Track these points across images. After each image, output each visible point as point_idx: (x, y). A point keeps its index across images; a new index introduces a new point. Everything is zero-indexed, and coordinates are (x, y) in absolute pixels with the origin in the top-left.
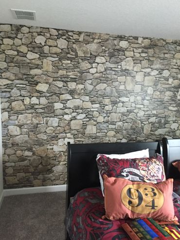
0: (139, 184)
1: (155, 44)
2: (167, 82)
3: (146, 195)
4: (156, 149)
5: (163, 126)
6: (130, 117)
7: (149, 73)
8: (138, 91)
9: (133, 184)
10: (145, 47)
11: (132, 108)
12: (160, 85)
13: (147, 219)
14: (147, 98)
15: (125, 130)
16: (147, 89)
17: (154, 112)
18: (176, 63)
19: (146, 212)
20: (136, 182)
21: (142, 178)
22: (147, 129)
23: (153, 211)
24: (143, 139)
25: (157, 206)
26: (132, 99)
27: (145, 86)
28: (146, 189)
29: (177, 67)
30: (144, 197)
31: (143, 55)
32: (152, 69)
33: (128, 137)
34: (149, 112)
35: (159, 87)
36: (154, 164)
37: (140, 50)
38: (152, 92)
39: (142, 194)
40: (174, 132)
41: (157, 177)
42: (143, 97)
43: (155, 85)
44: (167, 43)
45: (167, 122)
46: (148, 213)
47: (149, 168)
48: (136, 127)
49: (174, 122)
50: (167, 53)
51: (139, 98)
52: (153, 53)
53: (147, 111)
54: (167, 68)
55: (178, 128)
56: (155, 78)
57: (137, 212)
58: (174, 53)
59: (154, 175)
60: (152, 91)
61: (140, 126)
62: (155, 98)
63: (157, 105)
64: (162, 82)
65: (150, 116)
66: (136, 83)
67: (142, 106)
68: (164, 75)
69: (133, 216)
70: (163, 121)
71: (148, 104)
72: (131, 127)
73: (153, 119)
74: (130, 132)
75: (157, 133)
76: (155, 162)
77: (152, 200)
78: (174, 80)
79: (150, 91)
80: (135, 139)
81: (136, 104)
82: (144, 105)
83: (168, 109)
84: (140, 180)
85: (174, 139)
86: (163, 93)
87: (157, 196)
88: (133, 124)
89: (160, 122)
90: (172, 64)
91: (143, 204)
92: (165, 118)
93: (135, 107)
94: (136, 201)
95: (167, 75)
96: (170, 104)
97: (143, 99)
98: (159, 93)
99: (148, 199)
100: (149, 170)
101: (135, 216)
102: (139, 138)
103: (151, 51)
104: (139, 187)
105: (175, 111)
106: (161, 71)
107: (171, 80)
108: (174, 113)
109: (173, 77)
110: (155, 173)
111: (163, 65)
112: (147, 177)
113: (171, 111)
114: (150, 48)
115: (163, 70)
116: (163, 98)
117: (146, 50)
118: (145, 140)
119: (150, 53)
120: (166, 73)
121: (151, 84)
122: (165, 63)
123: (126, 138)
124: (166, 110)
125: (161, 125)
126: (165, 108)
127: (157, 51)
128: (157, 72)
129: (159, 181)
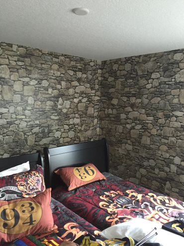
0: (16, 202)
1: (31, 53)
2: (47, 92)
3: (24, 211)
4: (37, 160)
5: (47, 136)
6: (10, 129)
7: (27, 83)
8: (18, 101)
9: (9, 204)
10: (20, 56)
11: (12, 120)
12: (40, 95)
13: (26, 237)
14: (29, 108)
15: (6, 144)
16: (28, 99)
17: (37, 122)
18: (54, 74)
19: (24, 230)
20: (13, 201)
21: (20, 195)
22: (31, 140)
23: (31, 226)
24: (28, 151)
25: (35, 221)
26: (12, 109)
27: (25, 96)
28: (23, 206)
29: (55, 78)
30: (21, 214)
31: (20, 63)
32: (30, 78)
33: (10, 151)
34: (32, 123)
35: (39, 96)
36: (33, 176)
37: (16, 58)
38: (33, 103)
39: (19, 212)
40: (58, 140)
41: (37, 189)
42: (24, 107)
43: (36, 94)
44: (43, 54)
45: (50, 131)
46: (26, 230)
47: (28, 182)
48: (19, 139)
49: (57, 131)
50: (44, 64)
51: (19, 108)
52: (29, 62)
53: (30, 121)
54: (45, 78)
55: (61, 136)
56: (34, 88)
57: (14, 233)
58: (50, 63)
59: (33, 188)
60: (33, 101)
61: (23, 138)
62: (36, 108)
63: (39, 115)
64: (42, 92)
65: (33, 127)
66: (15, 92)
67: (23, 117)
68: (43, 85)
69: (10, 239)
70: (46, 131)
71: (30, 115)
72: (13, 140)
73: (36, 130)
74: (13, 145)
75: (41, 143)
76: (34, 174)
77: (29, 215)
78: (53, 90)
79: (31, 100)
80: (18, 152)
81: (16, 115)
82: (26, 116)
83: (50, 118)
84: (18, 198)
85: (58, 147)
86: (44, 102)
87: (34, 210)
88: (15, 137)
89: (43, 132)
90: (50, 74)
91: (20, 222)
92: (48, 127)
93: (16, 118)
94: (12, 221)
95: (46, 85)
96: (52, 113)
97: (24, 110)
98: (40, 103)
99: (25, 216)
100: (28, 184)
101: (12, 238)
102: (23, 151)
103: (27, 60)
104: (15, 206)
105: (57, 120)
106: (40, 81)
107: (50, 90)
108: (56, 121)
109: (52, 87)
110: (34, 185)
111: (41, 75)
112: (26, 192)
113: (53, 120)
114: (27, 57)
115: (42, 80)
116: (45, 107)
117: (21, 59)
118: (30, 151)
119: (27, 62)
120: (45, 83)
121: (31, 94)
122: (43, 73)
123: (8, 152)
124: (48, 119)
125: (45, 135)
126: (47, 117)
127: (34, 61)
128: (36, 82)
129: (39, 193)
